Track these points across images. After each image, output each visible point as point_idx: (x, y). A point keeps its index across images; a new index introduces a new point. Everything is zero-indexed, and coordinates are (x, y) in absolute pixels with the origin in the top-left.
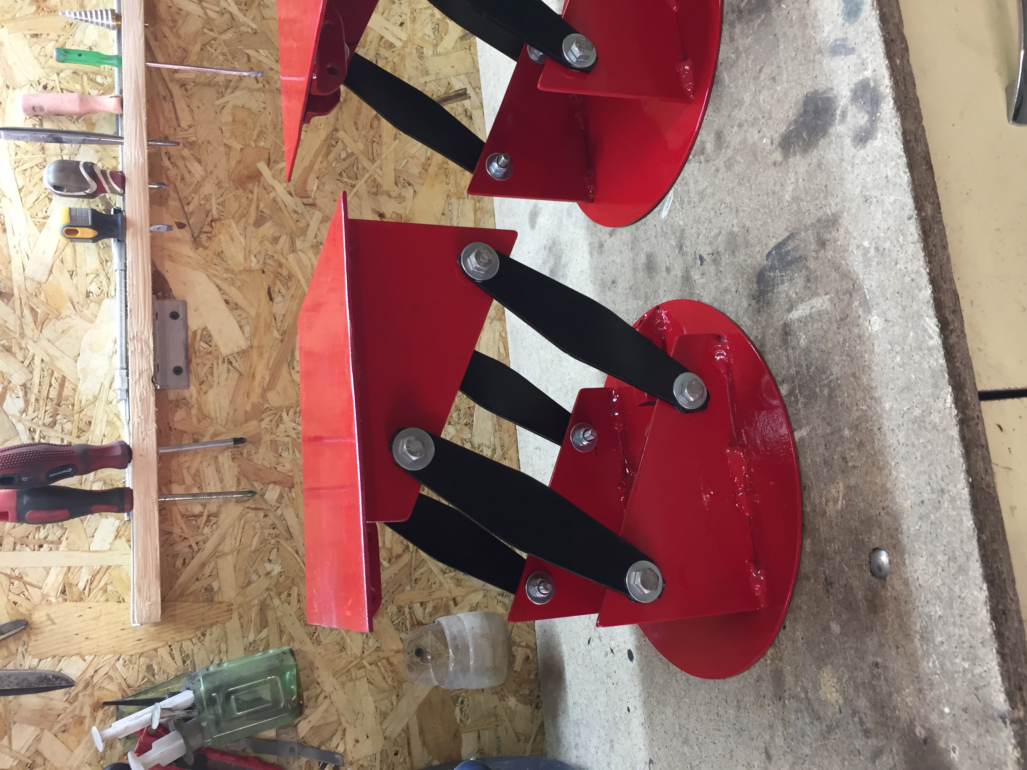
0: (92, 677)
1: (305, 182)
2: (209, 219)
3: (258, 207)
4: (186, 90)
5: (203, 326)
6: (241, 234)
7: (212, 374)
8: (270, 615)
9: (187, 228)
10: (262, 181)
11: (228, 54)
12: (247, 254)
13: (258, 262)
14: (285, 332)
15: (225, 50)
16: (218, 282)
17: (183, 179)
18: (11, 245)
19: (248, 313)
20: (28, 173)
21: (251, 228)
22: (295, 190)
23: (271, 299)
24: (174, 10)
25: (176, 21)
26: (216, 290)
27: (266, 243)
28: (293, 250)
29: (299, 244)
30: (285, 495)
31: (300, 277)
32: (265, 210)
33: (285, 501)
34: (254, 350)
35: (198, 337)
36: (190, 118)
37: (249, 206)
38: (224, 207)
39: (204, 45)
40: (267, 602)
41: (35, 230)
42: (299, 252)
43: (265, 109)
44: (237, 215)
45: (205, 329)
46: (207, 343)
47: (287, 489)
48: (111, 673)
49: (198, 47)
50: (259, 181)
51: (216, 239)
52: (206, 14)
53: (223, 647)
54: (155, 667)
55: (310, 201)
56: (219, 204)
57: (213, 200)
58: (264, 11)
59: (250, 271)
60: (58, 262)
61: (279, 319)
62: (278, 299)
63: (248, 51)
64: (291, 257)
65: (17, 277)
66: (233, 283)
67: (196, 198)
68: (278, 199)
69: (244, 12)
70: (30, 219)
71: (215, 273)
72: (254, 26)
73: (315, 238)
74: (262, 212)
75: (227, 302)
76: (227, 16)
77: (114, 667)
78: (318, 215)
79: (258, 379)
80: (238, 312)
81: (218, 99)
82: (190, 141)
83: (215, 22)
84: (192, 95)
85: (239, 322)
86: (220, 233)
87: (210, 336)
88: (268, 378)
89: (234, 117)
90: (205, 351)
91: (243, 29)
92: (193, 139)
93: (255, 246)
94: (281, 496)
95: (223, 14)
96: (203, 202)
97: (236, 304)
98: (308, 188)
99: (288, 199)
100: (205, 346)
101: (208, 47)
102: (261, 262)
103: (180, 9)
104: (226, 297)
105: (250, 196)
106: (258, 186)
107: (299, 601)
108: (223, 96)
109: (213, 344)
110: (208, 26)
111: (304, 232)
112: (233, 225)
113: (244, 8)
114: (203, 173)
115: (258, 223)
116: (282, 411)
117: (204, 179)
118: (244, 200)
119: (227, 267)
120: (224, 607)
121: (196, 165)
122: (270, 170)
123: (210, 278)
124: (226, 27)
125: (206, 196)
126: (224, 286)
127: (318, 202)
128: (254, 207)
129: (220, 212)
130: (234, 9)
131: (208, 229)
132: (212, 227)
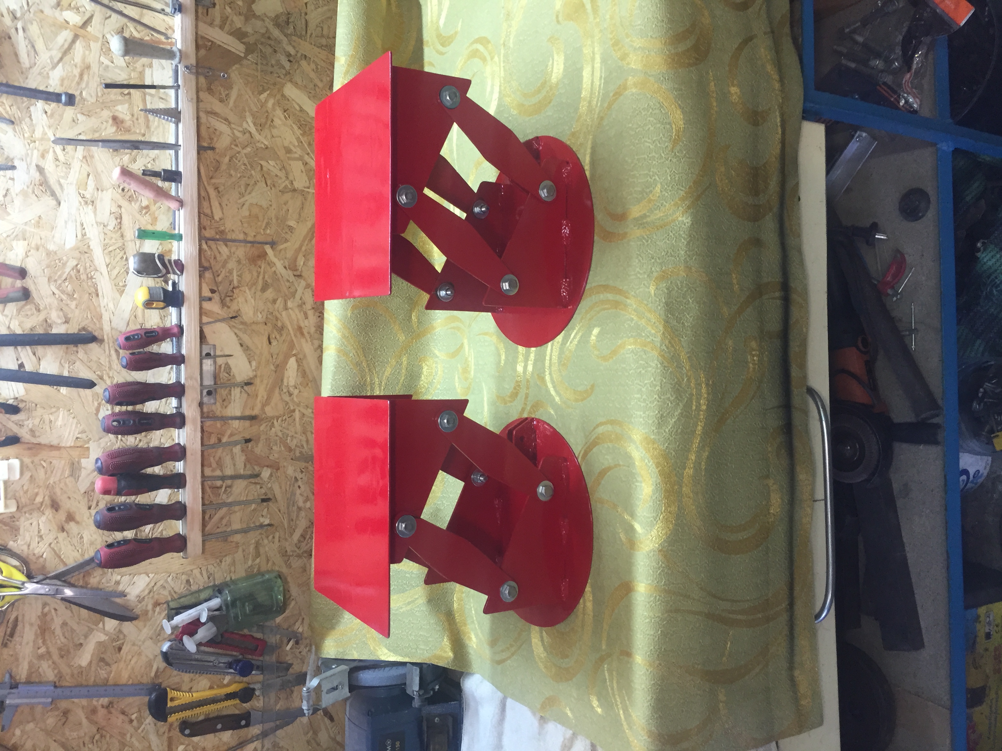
0: (153, 587)
1: (295, 260)
2: (232, 286)
4: (219, 192)
5: (226, 362)
6: (252, 297)
7: (231, 395)
8: (262, 550)
9: (217, 293)
10: (267, 259)
11: (247, 164)
12: (256, 311)
13: (262, 317)
14: (278, 365)
15: (246, 161)
16: (236, 331)
17: (215, 258)
18: (102, 305)
19: (255, 353)
20: (112, 254)
21: (259, 293)
22: (289, 265)
23: (270, 343)
24: (211, 130)
25: (213, 139)
26: (235, 337)
27: (269, 304)
28: (286, 308)
29: (290, 304)
30: (274, 474)
31: (290, 327)
32: (269, 281)
33: (273, 479)
34: (258, 379)
35: (223, 368)
36: (220, 213)
37: (258, 277)
38: (241, 278)
39: (232, 157)
40: (261, 542)
41: (118, 295)
42: (290, 310)
43: (271, 205)
44: (249, 284)
45: (227, 364)
46: (228, 373)
47: (275, 470)
48: (165, 585)
49: (227, 159)
50: (265, 259)
51: (236, 301)
52: (233, 134)
53: (233, 569)
54: (191, 581)
55: (298, 273)
56: (238, 276)
57: (235, 273)
58: (273, 131)
59: (257, 323)
60: (133, 317)
61: (274, 357)
62: (274, 343)
63: (261, 162)
64: (284, 313)
65: (107, 328)
66: (245, 332)
67: (223, 271)
68: (277, 272)
69: (259, 131)
70: (114, 286)
71: (235, 325)
72: (266, 143)
73: (301, 299)
74: (266, 281)
75: (241, 345)
76: (247, 135)
77: (166, 581)
79: (259, 398)
80: (249, 352)
81: (240, 198)
82: (220, 229)
83: (239, 139)
84: (222, 195)
85: (248, 359)
86: (238, 297)
87: (230, 369)
88: (265, 397)
89: (250, 212)
90: (226, 379)
91: (259, 145)
92: (223, 228)
93: (261, 305)
94: (271, 475)
95: (245, 133)
96: (227, 274)
97: (247, 347)
98: (298, 264)
99: (283, 271)
100: (227, 375)
101: (234, 159)
102: (265, 317)
103: (215, 129)
104: (241, 342)
105: (259, 270)
106: (265, 263)
107: (279, 541)
108: (243, 196)
109: (232, 374)
110: (234, 143)
111: (293, 295)
112: (247, 291)
113: (259, 128)
114: (228, 253)
115: (264, 290)
116: (274, 419)
117: (229, 257)
118: (255, 274)
119: (242, 321)
120: (233, 544)
122: (273, 250)
123: (231, 329)
124: (246, 143)
125: (230, 270)
126: (240, 334)
127: (303, 274)
128: (261, 277)
129: (239, 282)
130: (253, 129)
131: (231, 294)
132: (233, 292)
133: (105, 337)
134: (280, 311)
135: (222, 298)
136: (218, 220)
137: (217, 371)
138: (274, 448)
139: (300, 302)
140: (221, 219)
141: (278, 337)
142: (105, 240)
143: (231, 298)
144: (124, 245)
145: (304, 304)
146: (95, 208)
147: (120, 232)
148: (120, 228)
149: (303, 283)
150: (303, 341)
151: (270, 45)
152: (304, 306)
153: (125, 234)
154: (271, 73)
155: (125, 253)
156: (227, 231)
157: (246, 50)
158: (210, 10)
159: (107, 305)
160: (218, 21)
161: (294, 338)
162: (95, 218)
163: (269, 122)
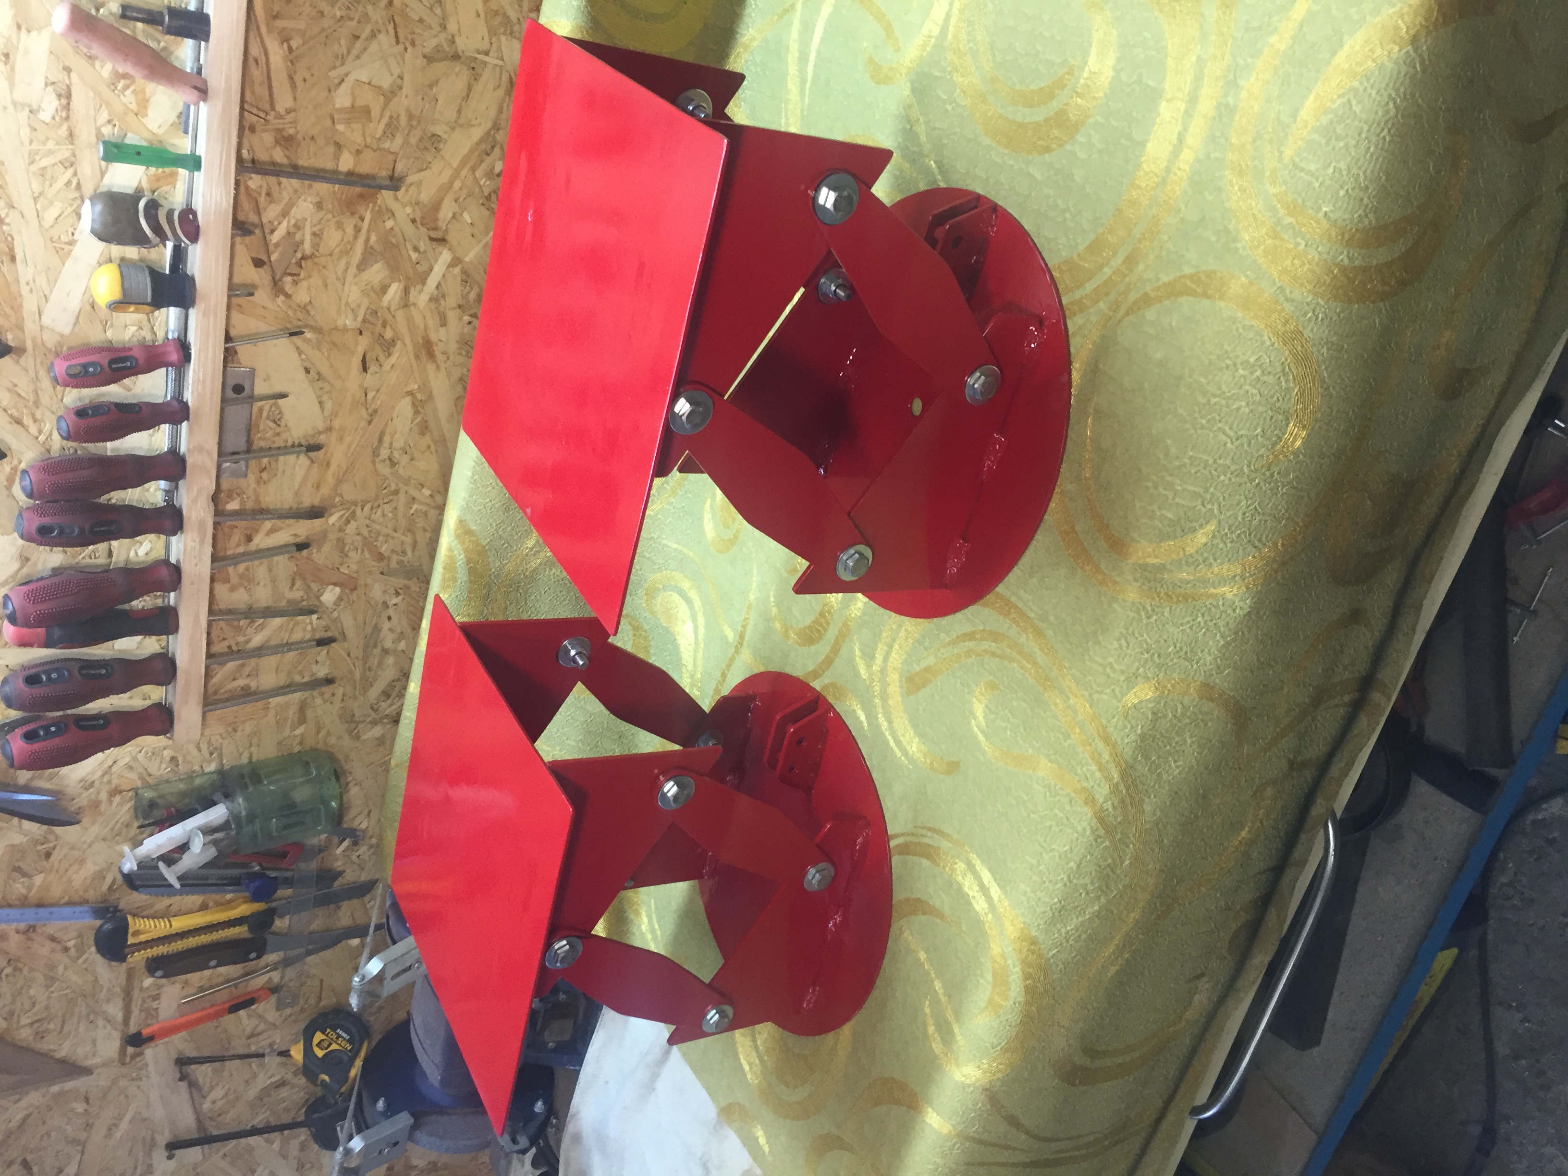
1: (436, 207)
2: (299, 255)
4: (290, 49)
6: (338, 279)
9: (267, 267)
10: (379, 202)
13: (355, 320)
14: (376, 411)
16: (300, 344)
18: (23, 281)
19: (332, 387)
21: (353, 271)
23: (365, 369)
26: (296, 355)
27: (371, 293)
28: (405, 304)
29: (414, 295)
30: (345, 597)
31: (407, 338)
32: (377, 247)
33: (343, 603)
34: (334, 432)
35: (265, 414)
36: (290, 97)
37: (356, 237)
38: (321, 239)
41: (56, 259)
42: (412, 308)
43: (401, 88)
44: (337, 250)
45: (275, 405)
46: (275, 422)
50: (375, 202)
51: (304, 285)
55: (439, 235)
56: (314, 234)
57: (308, 228)
59: (343, 331)
60: (88, 308)
61: (371, 395)
62: (373, 369)
64: (400, 314)
65: (30, 327)
66: (317, 346)
67: (285, 222)
68: (397, 231)
73: (437, 288)
74: (372, 247)
75: (308, 372)
79: (333, 467)
80: (320, 384)
81: (335, 67)
82: (285, 134)
84: (298, 57)
85: (319, 397)
86: (310, 276)
87: (280, 413)
88: (345, 467)
89: (354, 99)
90: (271, 431)
92: (291, 131)
94: (340, 599)
96: (292, 230)
97: (319, 373)
98: (440, 216)
99: (409, 229)
100: (272, 425)
102: (360, 320)
104: (307, 365)
105: (359, 223)
106: (373, 211)
109: (283, 423)
111: (423, 278)
112: (330, 266)
115: (364, 264)
117: (299, 195)
118: (350, 230)
119: (314, 323)
126: (307, 349)
127: (449, 238)
128: (361, 240)
129: (316, 246)
131: (294, 269)
132: (301, 267)
133: (29, 344)
134: (392, 308)
135: (277, 277)
136: (283, 112)
137: (253, 418)
138: (352, 554)
139: (436, 292)
140: (288, 111)
141: (382, 358)
142: (31, 141)
143: (295, 278)
144: (74, 155)
145: (444, 296)
147: (65, 127)
148: (67, 118)
149: (446, 256)
150: (431, 367)
153: (76, 132)
155: (75, 174)
156: (299, 137)
159: (34, 281)
161: (413, 361)
162: (11, 92)
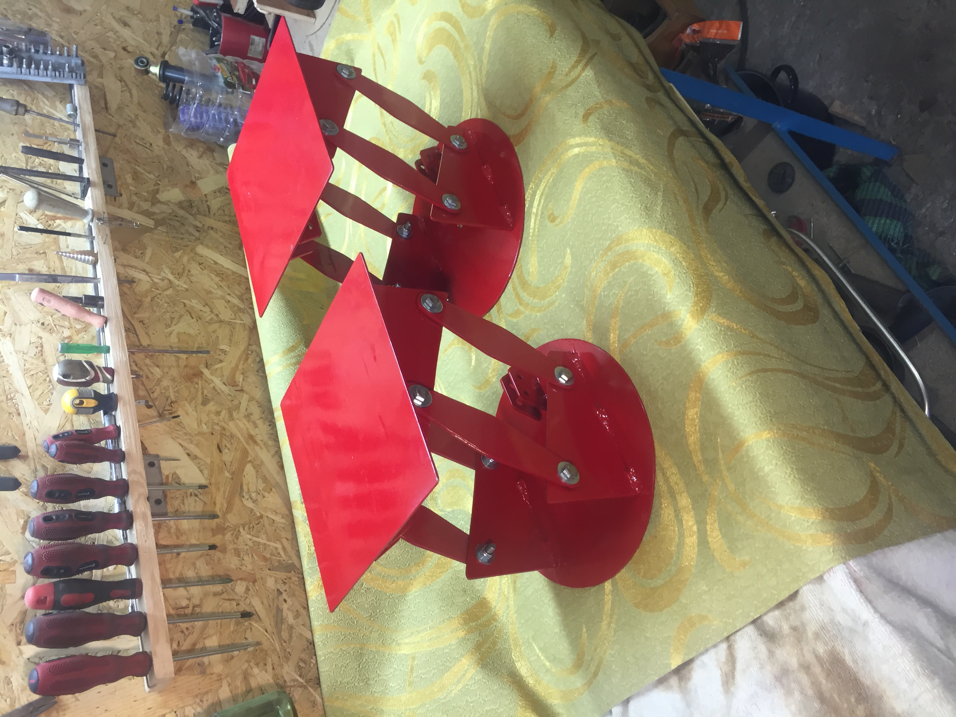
1: (234, 377)
2: (169, 402)
3: (203, 393)
4: (144, 324)
5: (173, 472)
6: (193, 410)
7: (184, 504)
9: (154, 408)
10: (204, 377)
11: (170, 303)
12: (199, 422)
13: (208, 428)
14: (234, 473)
15: (168, 300)
16: (181, 442)
17: (147, 377)
18: (25, 425)
19: (205, 462)
20: (34, 377)
21: (200, 407)
22: (228, 382)
23: (220, 451)
26: (180, 447)
27: (212, 415)
28: (231, 418)
29: (235, 414)
30: (250, 588)
31: (239, 435)
32: (209, 395)
33: (251, 592)
34: (213, 486)
35: (170, 479)
36: (148, 340)
37: (197, 392)
38: (179, 394)
39: (153, 298)
40: (248, 671)
41: (42, 413)
42: (236, 420)
43: (200, 334)
44: (189, 398)
45: (175, 474)
46: (177, 483)
47: (251, 584)
49: (149, 299)
50: (202, 377)
52: (152, 280)
55: (239, 388)
56: (175, 392)
57: (171, 390)
58: (191, 278)
59: (202, 434)
61: (228, 465)
62: (225, 451)
63: (183, 301)
64: (231, 424)
65: (31, 444)
66: (191, 442)
67: (158, 389)
68: (216, 388)
69: (178, 279)
70: (38, 407)
71: (178, 436)
72: (186, 286)
73: (246, 410)
74: (206, 396)
75: (188, 455)
76: (166, 281)
78: (246, 397)
79: (218, 506)
80: (197, 461)
81: (166, 328)
83: (159, 284)
84: (148, 327)
85: (199, 468)
86: (178, 410)
87: (179, 478)
88: (225, 505)
89: (179, 339)
91: (179, 288)
93: (205, 418)
94: (248, 589)
95: (164, 280)
96: (163, 391)
97: (195, 456)
98: (237, 380)
99: (223, 387)
100: (176, 485)
101: (156, 299)
102: (210, 428)
103: (134, 278)
104: (187, 451)
105: (197, 386)
106: (201, 380)
108: (170, 327)
109: (182, 483)
110: (155, 287)
111: (238, 407)
112: (187, 405)
113: (178, 276)
114: (161, 373)
115: (205, 402)
116: (239, 527)
117: (162, 377)
118: (192, 389)
119: (186, 432)
121: (157, 369)
122: (209, 370)
123: (174, 440)
124: (167, 287)
125: (165, 387)
126: (186, 444)
127: (244, 389)
128: (200, 392)
129: (176, 397)
130: (171, 277)
131: (168, 408)
132: (172, 406)
133: (30, 454)
134: (226, 422)
135: (160, 412)
136: (146, 346)
138: (246, 558)
139: (246, 413)
140: (149, 345)
141: (228, 445)
142: (25, 365)
144: (47, 369)
145: (251, 414)
146: (14, 339)
147: (41, 358)
148: (42, 355)
150: (257, 448)
151: (178, 221)
152: (251, 416)
153: (47, 360)
154: (182, 239)
155: (48, 376)
157: (155, 223)
158: (117, 198)
159: (31, 423)
160: (126, 205)
161: (246, 446)
162: (14, 347)
163: (186, 272)
